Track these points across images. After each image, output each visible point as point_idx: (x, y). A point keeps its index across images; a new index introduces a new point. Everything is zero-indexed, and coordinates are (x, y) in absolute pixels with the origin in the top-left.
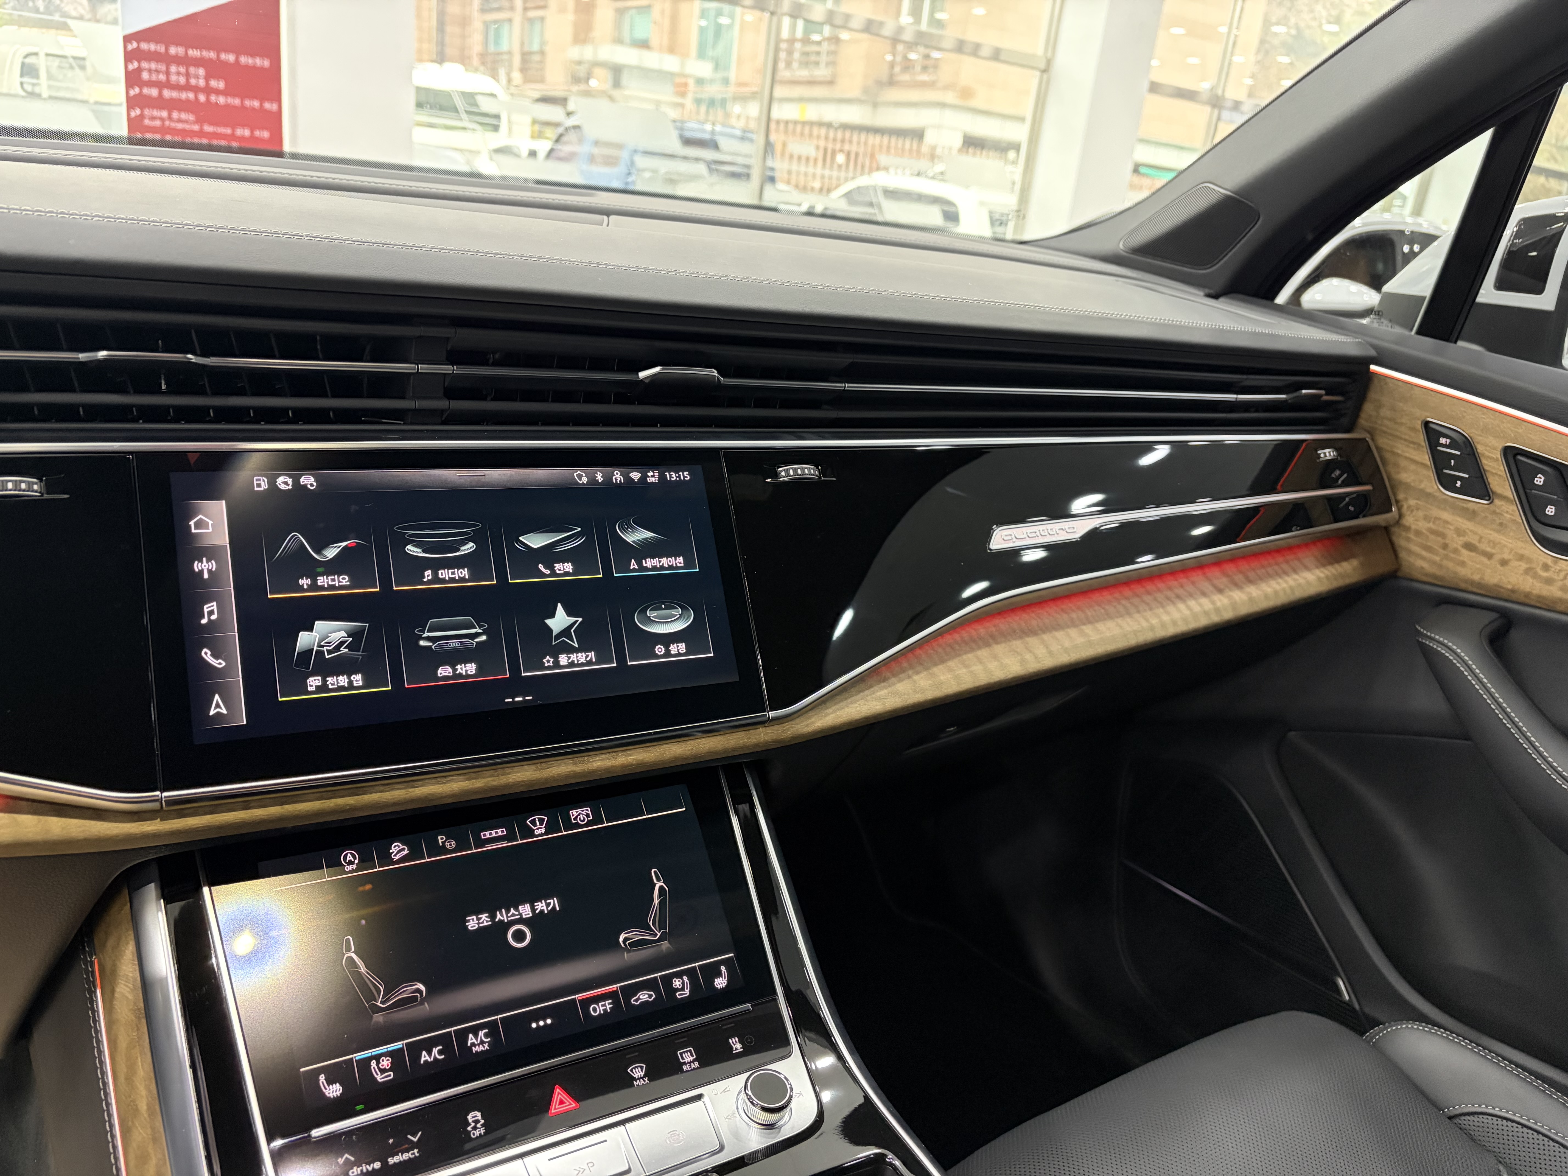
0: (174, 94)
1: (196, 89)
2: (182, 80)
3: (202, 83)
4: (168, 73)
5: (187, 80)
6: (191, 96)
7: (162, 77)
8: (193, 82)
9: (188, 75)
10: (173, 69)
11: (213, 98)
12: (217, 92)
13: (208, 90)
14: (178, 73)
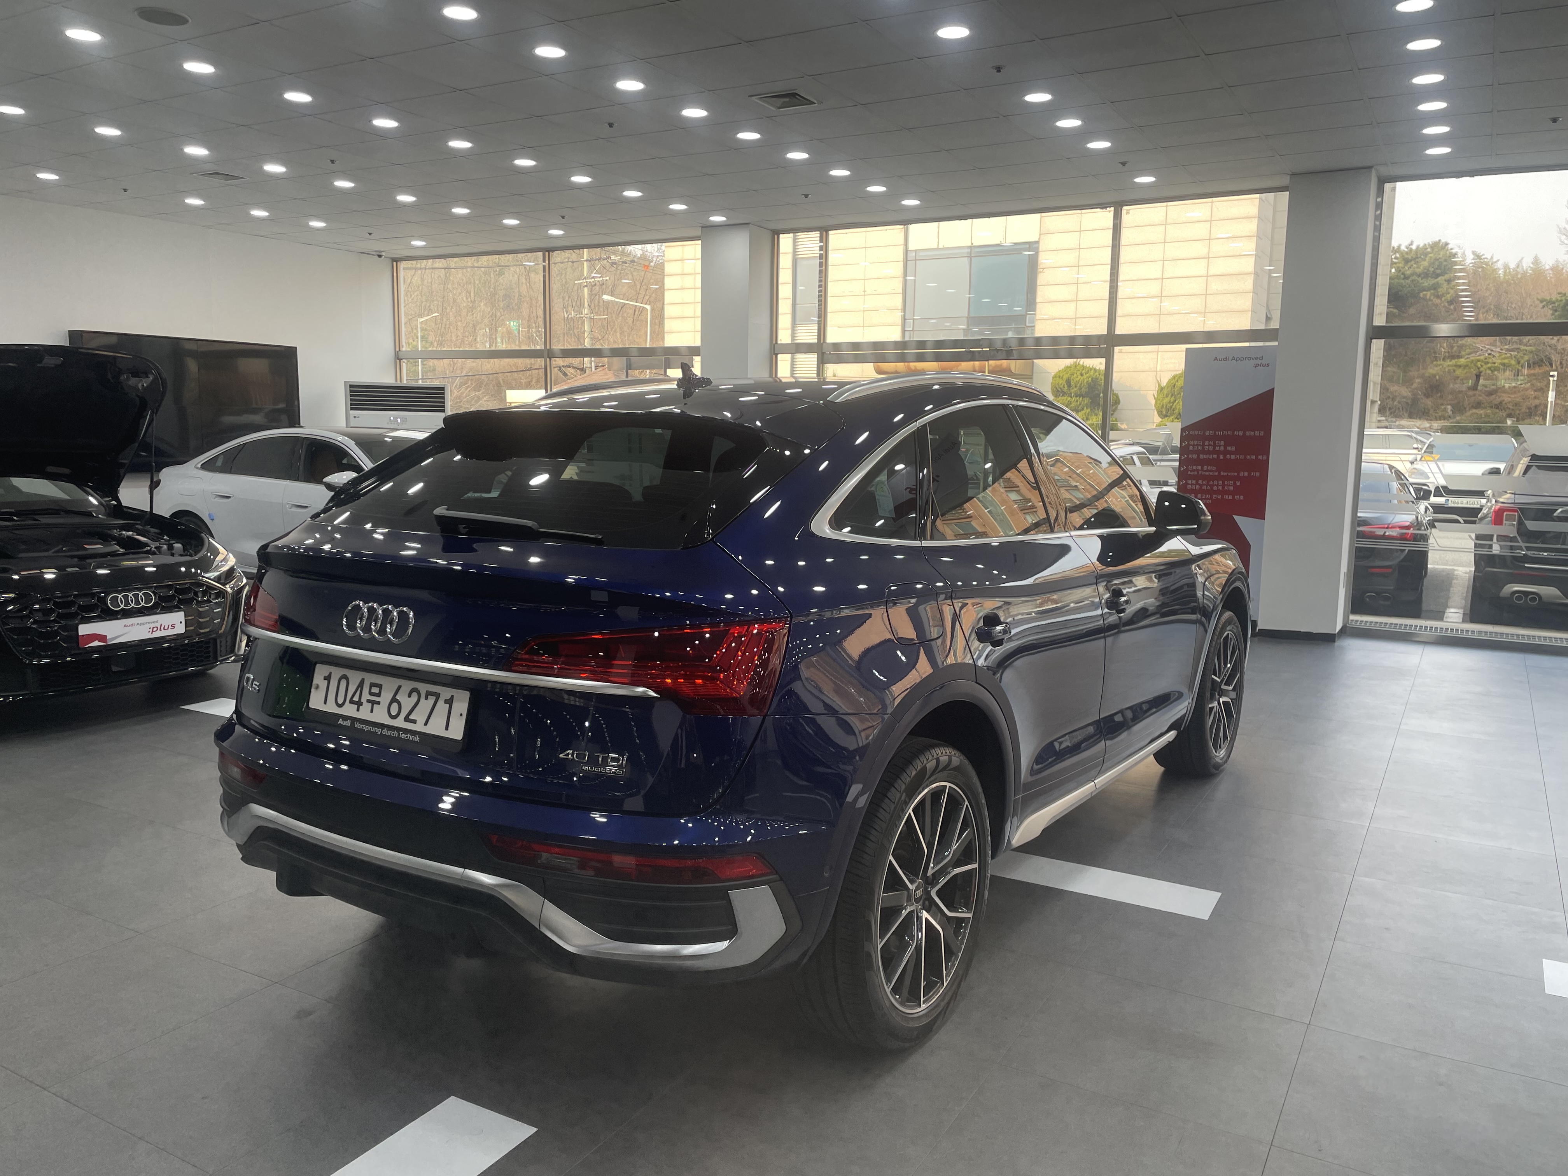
0: (1206, 456)
1: (1218, 453)
2: (1211, 448)
3: (1222, 448)
4: (1203, 445)
5: (1214, 448)
6: (1215, 456)
7: (1200, 448)
8: (1217, 448)
9: (1215, 445)
10: (1207, 443)
11: (1228, 456)
12: (1231, 453)
13: (1225, 452)
14: (1209, 445)
